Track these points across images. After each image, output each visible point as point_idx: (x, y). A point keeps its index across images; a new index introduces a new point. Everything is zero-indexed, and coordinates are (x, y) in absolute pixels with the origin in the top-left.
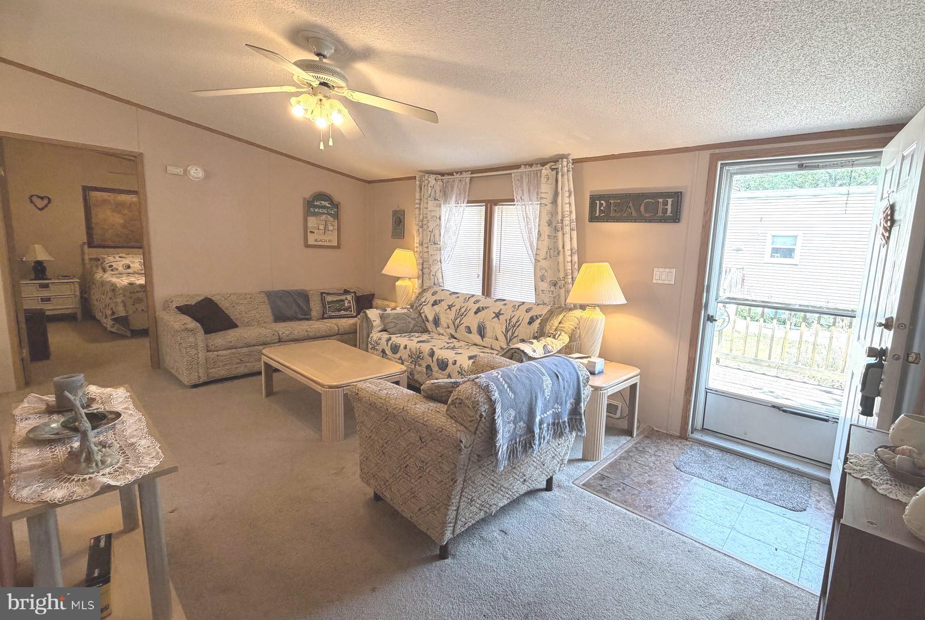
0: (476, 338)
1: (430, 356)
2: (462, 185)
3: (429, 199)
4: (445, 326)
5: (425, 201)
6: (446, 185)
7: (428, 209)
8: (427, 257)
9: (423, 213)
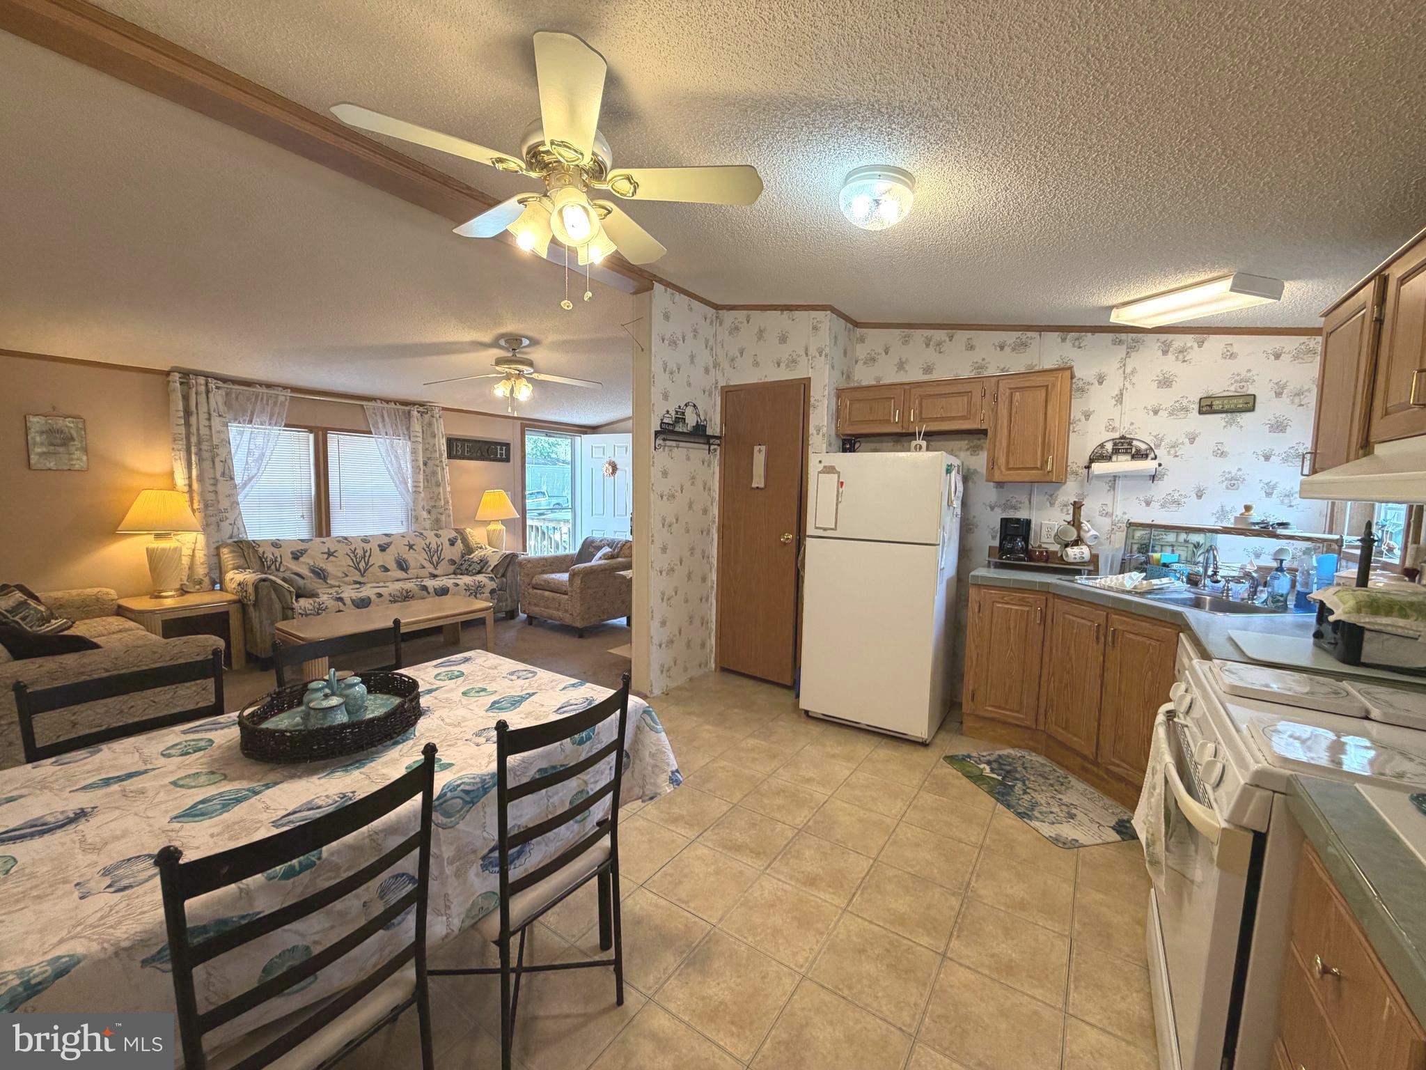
0: (397, 574)
1: (423, 590)
2: (275, 403)
3: (214, 414)
4: (340, 574)
5: (203, 416)
6: (237, 398)
7: (213, 429)
8: (214, 498)
9: (199, 434)
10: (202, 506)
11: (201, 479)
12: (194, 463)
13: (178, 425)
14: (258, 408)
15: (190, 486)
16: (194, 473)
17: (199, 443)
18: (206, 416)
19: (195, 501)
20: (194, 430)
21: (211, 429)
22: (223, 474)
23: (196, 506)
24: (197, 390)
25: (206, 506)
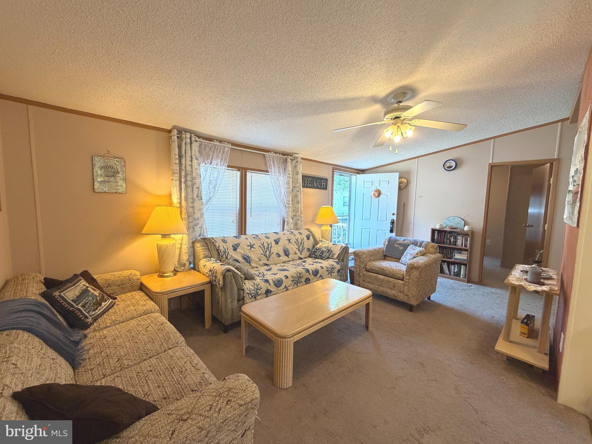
0: (284, 258)
1: (307, 272)
2: (224, 152)
3: (194, 158)
4: (257, 260)
5: (188, 159)
6: (205, 147)
7: (193, 167)
8: (192, 211)
9: (186, 170)
10: (186, 216)
11: (186, 199)
12: (183, 189)
13: (175, 164)
14: (215, 155)
15: (180, 203)
16: (183, 195)
17: (186, 176)
18: (190, 159)
19: (183, 213)
20: (183, 167)
21: (192, 167)
22: (197, 196)
23: (183, 217)
24: (185, 142)
25: (189, 216)
